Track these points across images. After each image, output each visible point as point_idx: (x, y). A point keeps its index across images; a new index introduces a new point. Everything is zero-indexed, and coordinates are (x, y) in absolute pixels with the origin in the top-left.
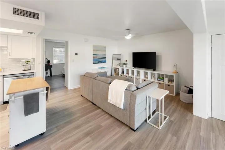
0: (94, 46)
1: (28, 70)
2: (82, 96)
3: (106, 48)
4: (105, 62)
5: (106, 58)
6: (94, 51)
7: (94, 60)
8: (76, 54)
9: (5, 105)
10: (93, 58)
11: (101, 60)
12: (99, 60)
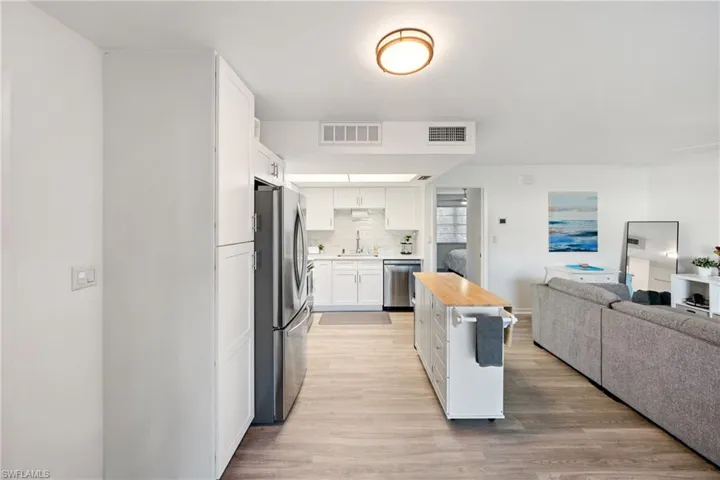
0: (552, 196)
1: (409, 253)
2: (536, 343)
3: (596, 198)
4: (592, 248)
5: (595, 234)
6: (551, 210)
7: (551, 241)
8: (503, 221)
9: (385, 313)
10: (551, 233)
11: (578, 240)
12: (570, 241)
